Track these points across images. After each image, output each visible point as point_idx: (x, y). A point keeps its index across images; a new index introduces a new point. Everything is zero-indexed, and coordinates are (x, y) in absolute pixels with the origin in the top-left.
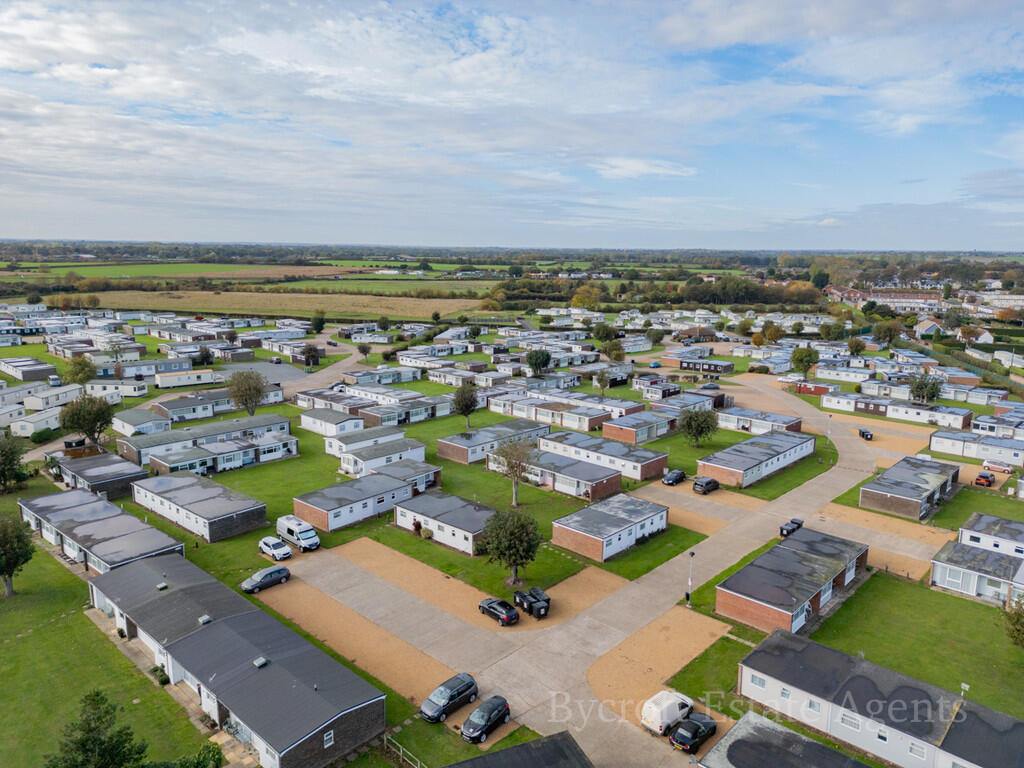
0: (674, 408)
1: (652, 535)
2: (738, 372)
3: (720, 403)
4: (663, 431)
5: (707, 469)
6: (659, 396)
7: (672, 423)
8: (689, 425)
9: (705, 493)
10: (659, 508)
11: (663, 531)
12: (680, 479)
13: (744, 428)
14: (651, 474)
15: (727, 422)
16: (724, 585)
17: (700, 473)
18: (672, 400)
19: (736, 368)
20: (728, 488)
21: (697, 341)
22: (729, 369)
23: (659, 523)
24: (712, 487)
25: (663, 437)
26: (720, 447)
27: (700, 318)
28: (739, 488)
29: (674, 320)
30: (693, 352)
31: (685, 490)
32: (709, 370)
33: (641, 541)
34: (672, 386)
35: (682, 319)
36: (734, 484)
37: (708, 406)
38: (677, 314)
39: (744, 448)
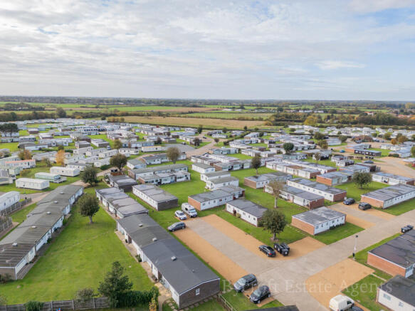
0: (351, 171)
1: (338, 226)
2: (383, 156)
3: (373, 170)
4: (345, 180)
5: (365, 199)
6: (343, 165)
7: (349, 177)
8: (358, 179)
9: (364, 210)
10: (341, 214)
11: (343, 225)
12: (352, 202)
13: (385, 181)
14: (339, 199)
15: (377, 178)
16: (372, 252)
17: (362, 200)
18: (350, 167)
19: (382, 154)
20: (376, 208)
21: (363, 141)
22: (379, 155)
23: (341, 221)
24: (367, 207)
25: (345, 184)
26: (373, 190)
27: (365, 131)
28: (381, 209)
29: (352, 131)
30: (362, 146)
31: (354, 207)
32: (369, 154)
33: (332, 228)
34: (350, 161)
35: (356, 132)
36: (379, 207)
37: (368, 171)
38: (354, 129)
39: (385, 191)
